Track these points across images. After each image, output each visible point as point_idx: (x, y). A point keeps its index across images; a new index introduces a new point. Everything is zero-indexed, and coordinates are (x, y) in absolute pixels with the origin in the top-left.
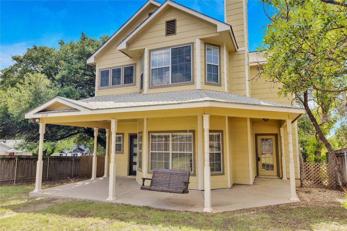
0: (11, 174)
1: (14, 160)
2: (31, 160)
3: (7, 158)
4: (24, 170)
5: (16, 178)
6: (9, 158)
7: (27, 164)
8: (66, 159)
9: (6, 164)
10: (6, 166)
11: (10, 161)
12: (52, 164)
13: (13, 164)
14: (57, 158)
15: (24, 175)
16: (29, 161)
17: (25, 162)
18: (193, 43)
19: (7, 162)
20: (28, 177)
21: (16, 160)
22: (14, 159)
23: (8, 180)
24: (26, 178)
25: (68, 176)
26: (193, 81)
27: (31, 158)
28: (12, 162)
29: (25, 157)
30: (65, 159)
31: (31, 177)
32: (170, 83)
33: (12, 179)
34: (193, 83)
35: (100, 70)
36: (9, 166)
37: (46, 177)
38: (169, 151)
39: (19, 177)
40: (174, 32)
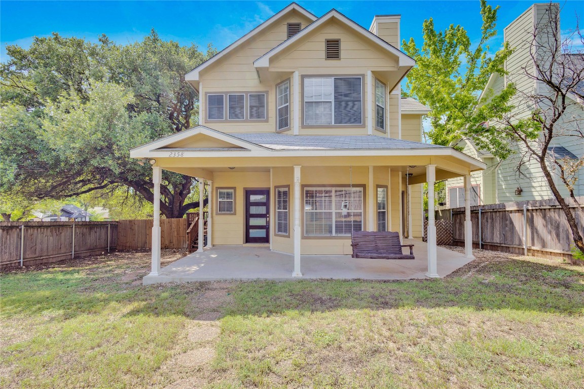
0: (13, 252)
1: (18, 230)
2: (45, 229)
3: (6, 226)
4: (36, 245)
5: (23, 259)
6: (10, 227)
7: (39, 235)
8: (99, 225)
9: (5, 237)
10: (4, 240)
11: (10, 232)
12: (78, 233)
13: (15, 236)
14: (86, 225)
15: (35, 253)
16: (42, 229)
17: (35, 231)
18: (363, 75)
19: (5, 232)
20: (41, 257)
21: (21, 229)
22: (17, 227)
23: (9, 263)
24: (39, 258)
25: (102, 251)
26: (364, 124)
27: (45, 226)
28: (15, 233)
29: (37, 224)
30: (97, 225)
31: (47, 256)
32: (333, 123)
33: (15, 261)
34: (364, 126)
35: (206, 93)
36: (10, 239)
37: (72, 254)
38: (331, 210)
39: (27, 257)
40: (337, 56)
